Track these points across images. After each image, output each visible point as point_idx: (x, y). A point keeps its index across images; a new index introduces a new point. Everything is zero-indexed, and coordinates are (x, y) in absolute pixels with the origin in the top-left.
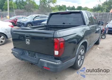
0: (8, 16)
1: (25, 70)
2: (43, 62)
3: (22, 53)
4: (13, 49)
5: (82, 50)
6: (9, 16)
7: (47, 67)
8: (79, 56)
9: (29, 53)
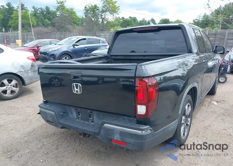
0: (19, 42)
1: (68, 148)
2: (112, 130)
3: (62, 114)
4: (41, 105)
5: (188, 106)
6: (21, 41)
7: (119, 140)
8: (184, 118)
9: (78, 113)
